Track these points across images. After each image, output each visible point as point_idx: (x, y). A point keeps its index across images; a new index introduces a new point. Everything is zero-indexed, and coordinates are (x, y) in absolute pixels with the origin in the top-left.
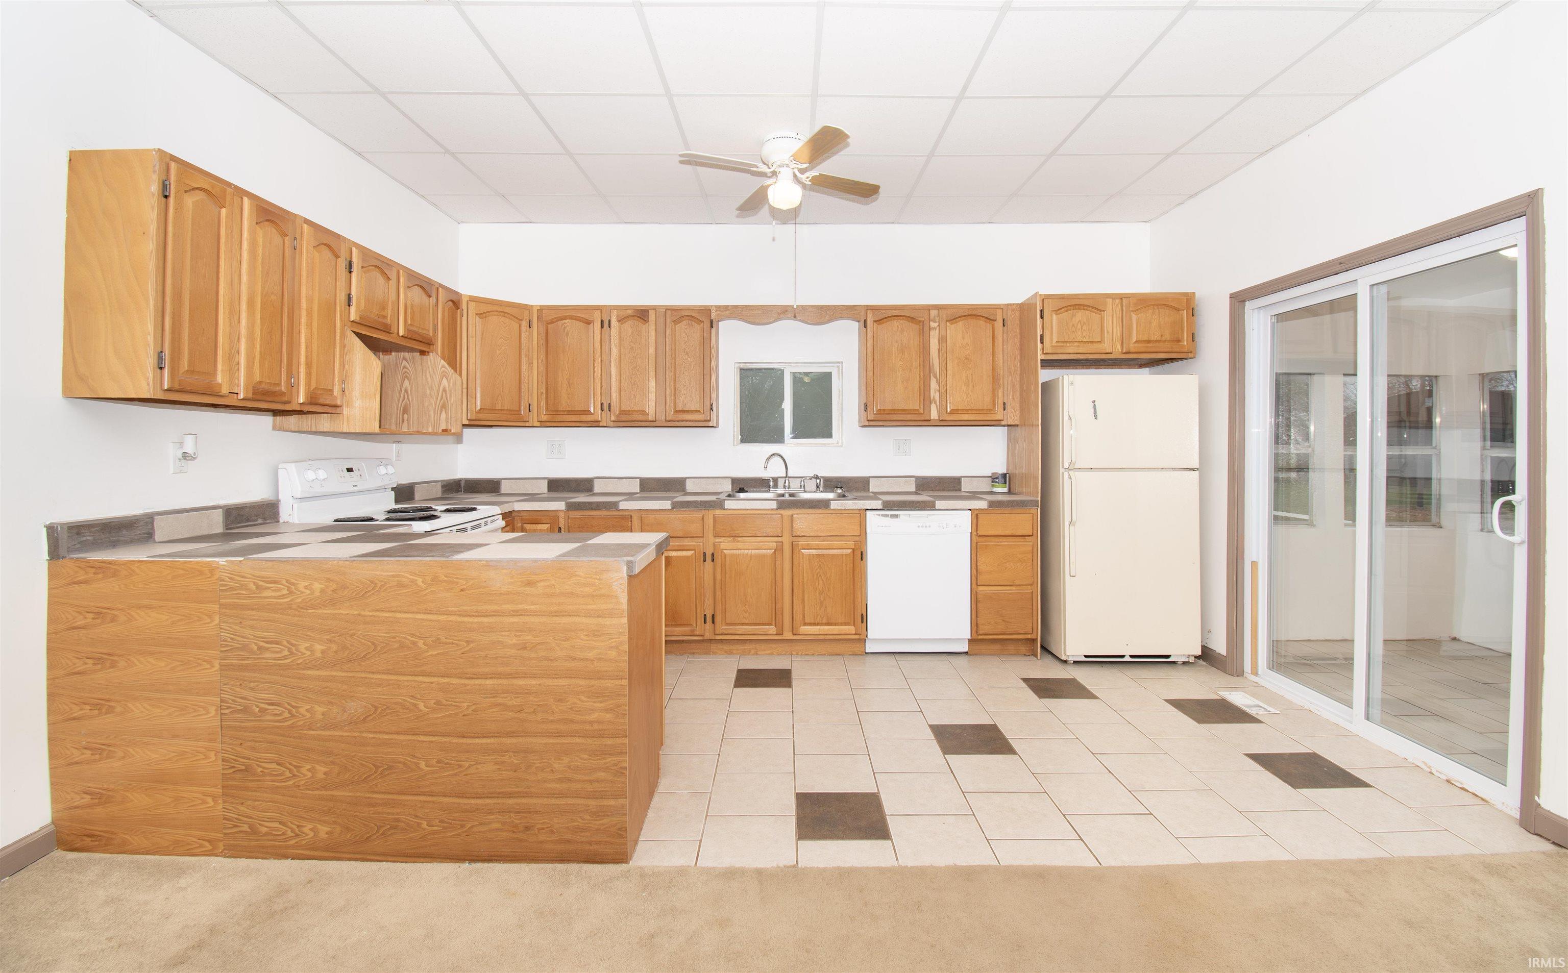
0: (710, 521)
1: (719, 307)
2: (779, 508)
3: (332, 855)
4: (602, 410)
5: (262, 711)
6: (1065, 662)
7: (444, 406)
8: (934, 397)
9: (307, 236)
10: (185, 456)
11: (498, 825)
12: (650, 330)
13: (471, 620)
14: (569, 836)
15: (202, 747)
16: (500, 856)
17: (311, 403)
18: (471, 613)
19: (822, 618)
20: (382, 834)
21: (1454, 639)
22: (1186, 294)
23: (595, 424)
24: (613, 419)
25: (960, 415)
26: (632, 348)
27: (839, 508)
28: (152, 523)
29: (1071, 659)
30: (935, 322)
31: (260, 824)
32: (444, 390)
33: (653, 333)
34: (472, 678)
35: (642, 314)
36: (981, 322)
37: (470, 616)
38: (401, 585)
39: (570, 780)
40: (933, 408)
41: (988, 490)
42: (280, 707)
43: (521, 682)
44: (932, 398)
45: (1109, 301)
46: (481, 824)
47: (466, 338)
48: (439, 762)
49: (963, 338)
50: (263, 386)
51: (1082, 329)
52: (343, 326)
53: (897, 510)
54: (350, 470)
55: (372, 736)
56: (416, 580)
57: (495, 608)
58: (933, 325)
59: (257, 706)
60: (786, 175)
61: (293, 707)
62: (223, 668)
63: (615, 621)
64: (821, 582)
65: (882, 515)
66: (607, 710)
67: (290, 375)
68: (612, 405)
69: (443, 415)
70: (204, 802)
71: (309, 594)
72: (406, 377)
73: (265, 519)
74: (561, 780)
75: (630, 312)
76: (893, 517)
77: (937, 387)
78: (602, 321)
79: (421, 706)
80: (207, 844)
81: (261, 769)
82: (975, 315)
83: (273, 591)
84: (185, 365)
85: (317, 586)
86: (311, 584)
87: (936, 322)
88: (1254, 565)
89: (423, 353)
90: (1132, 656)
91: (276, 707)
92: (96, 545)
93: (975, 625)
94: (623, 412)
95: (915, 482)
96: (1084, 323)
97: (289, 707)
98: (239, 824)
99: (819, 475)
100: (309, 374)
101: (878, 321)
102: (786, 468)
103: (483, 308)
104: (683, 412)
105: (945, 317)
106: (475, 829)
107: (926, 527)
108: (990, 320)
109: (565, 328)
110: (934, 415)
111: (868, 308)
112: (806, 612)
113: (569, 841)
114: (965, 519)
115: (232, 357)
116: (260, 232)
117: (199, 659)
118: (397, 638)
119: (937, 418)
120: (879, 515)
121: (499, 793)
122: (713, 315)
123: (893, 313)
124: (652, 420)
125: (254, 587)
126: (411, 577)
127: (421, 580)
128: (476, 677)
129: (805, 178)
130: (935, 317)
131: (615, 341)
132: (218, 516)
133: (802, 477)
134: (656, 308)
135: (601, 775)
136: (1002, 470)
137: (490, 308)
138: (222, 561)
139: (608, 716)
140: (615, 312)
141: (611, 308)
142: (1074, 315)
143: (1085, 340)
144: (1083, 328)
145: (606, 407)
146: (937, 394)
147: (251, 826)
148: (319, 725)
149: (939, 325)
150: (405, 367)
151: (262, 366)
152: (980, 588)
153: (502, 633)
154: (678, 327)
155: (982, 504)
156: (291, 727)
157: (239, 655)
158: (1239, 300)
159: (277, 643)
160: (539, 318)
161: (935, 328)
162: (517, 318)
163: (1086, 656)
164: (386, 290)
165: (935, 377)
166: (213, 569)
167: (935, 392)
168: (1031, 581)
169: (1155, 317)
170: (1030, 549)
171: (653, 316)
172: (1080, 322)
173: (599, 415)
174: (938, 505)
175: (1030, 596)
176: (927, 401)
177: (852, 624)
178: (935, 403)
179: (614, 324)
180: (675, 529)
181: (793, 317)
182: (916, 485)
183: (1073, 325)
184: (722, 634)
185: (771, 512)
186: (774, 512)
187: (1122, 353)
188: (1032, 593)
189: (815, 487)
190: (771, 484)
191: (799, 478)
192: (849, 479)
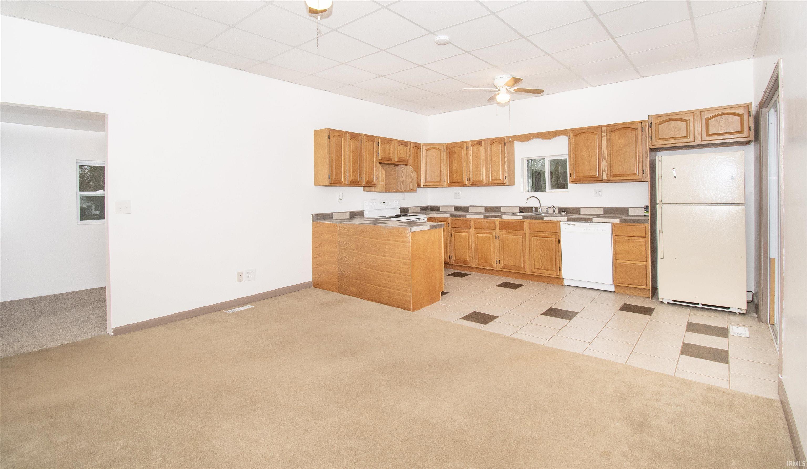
0: (497, 224)
3: (355, 296)
4: (467, 180)
5: (345, 259)
6: (663, 303)
7: (412, 182)
9: (364, 140)
10: (340, 199)
12: (482, 149)
14: (399, 301)
15: (335, 266)
17: (367, 184)
19: (542, 267)
23: (465, 186)
24: (470, 184)
25: (617, 177)
26: (477, 156)
28: (333, 215)
29: (665, 301)
30: (605, 133)
31: (344, 287)
32: (412, 176)
33: (484, 150)
35: (479, 143)
36: (629, 131)
38: (367, 231)
39: (399, 286)
40: (605, 174)
42: (347, 259)
43: (389, 258)
44: (604, 169)
45: (690, 114)
47: (422, 158)
48: (374, 276)
49: (620, 139)
50: (354, 181)
51: (674, 130)
52: (376, 161)
53: (575, 222)
54: (384, 202)
55: (362, 268)
58: (603, 134)
60: (503, 90)
62: (339, 248)
64: (541, 251)
65: (567, 224)
67: (361, 177)
68: (470, 178)
69: (412, 185)
70: (335, 280)
71: (352, 232)
72: (403, 173)
73: (360, 215)
74: (398, 286)
75: (475, 142)
76: (572, 225)
77: (606, 164)
78: (467, 147)
79: (371, 262)
80: (336, 290)
81: (344, 273)
82: (625, 128)
84: (334, 177)
85: (353, 230)
88: (773, 259)
89: (406, 165)
90: (703, 305)
92: (320, 219)
94: (474, 181)
96: (676, 127)
97: (349, 259)
98: (341, 286)
99: (555, 206)
100: (366, 176)
101: (576, 135)
103: (428, 147)
104: (495, 180)
105: (609, 130)
106: (381, 295)
107: (588, 230)
108: (634, 129)
109: (455, 150)
110: (605, 177)
111: (572, 130)
112: (535, 264)
114: (608, 228)
115: (345, 174)
116: (352, 141)
117: (335, 246)
119: (606, 179)
121: (386, 287)
122: (506, 140)
123: (584, 131)
124: (484, 183)
125: (343, 230)
128: (381, 256)
129: (512, 90)
130: (604, 131)
131: (471, 154)
132: (348, 214)
133: (547, 207)
134: (485, 140)
137: (430, 147)
138: (338, 223)
140: (471, 143)
142: (670, 124)
143: (676, 136)
144: (676, 130)
145: (468, 179)
148: (354, 264)
149: (607, 135)
150: (402, 170)
151: (353, 175)
152: (617, 261)
154: (492, 146)
155: (618, 221)
156: (349, 264)
157: (341, 245)
159: (347, 243)
160: (447, 148)
161: (604, 136)
162: (439, 149)
164: (390, 148)
165: (605, 159)
166: (337, 225)
167: (605, 167)
168: (645, 259)
169: (723, 120)
170: (644, 244)
171: (483, 143)
172: (673, 127)
173: (466, 182)
174: (594, 220)
175: (645, 267)
176: (601, 171)
177: (555, 270)
178: (605, 172)
179: (471, 148)
180: (485, 225)
181: (537, 137)
182: (604, 211)
183: (669, 129)
184: (503, 268)
185: (520, 221)
186: (522, 221)
187: (701, 141)
188: (646, 266)
189: (553, 211)
190: (534, 209)
191: (545, 207)
192: (570, 208)
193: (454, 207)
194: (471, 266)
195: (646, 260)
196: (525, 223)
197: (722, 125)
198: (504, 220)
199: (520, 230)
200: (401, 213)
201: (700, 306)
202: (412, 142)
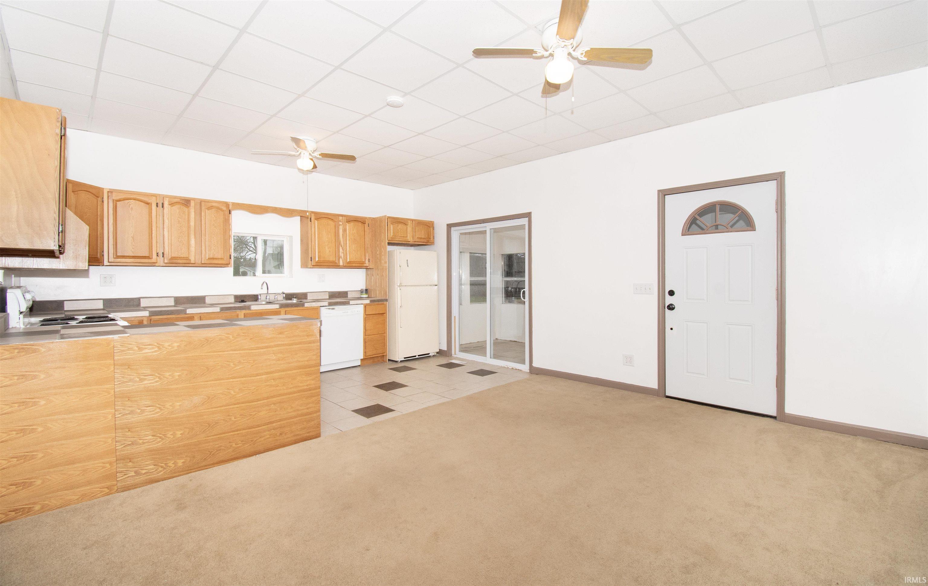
1: (234, 203)
2: (280, 308)
4: (158, 256)
5: (143, 411)
6: (397, 362)
11: (268, 436)
12: (191, 212)
13: (255, 351)
15: (103, 438)
16: (269, 449)
18: (255, 348)
20: (213, 455)
21: (496, 339)
22: (431, 222)
23: (153, 265)
24: (166, 261)
25: (352, 264)
26: (179, 221)
27: (309, 306)
29: (400, 360)
31: (141, 469)
33: (193, 214)
34: (256, 376)
35: (186, 202)
36: (360, 224)
37: (255, 350)
39: (298, 410)
40: (341, 260)
41: (359, 297)
42: (153, 407)
43: (277, 374)
44: (340, 256)
45: (409, 221)
46: (260, 438)
48: (241, 415)
49: (353, 230)
51: (400, 231)
53: (334, 306)
55: (207, 411)
56: (229, 336)
57: (267, 345)
58: (341, 223)
59: (139, 409)
61: (162, 405)
63: (315, 344)
65: (328, 309)
66: (313, 380)
68: (165, 253)
70: (104, 467)
71: (171, 349)
74: (295, 411)
75: (177, 200)
76: (332, 309)
77: (343, 251)
79: (232, 392)
80: (106, 489)
81: (142, 441)
82: (357, 221)
83: (148, 349)
86: (172, 344)
87: (341, 222)
88: (455, 317)
90: (418, 356)
91: (151, 408)
93: (365, 352)
94: (173, 258)
95: (328, 294)
97: (159, 406)
98: (128, 473)
101: (317, 219)
102: (268, 289)
103: (76, 188)
104: (213, 259)
105: (345, 220)
106: (258, 441)
107: (346, 312)
108: (364, 223)
109: (130, 204)
110: (341, 264)
111: (312, 212)
113: (298, 435)
114: (361, 308)
117: (99, 391)
118: (219, 364)
120: (326, 309)
121: (268, 423)
122: (230, 207)
123: (324, 216)
124: (192, 263)
125: (137, 349)
126: (226, 335)
127: (231, 336)
130: (341, 220)
131: (167, 216)
134: (194, 199)
135: (311, 405)
136: (364, 288)
138: (115, 337)
139: (313, 382)
141: (164, 197)
142: (398, 226)
143: (401, 236)
145: (161, 255)
146: (342, 254)
147: (136, 472)
148: (177, 411)
149: (343, 224)
152: (367, 336)
153: (270, 355)
154: (209, 212)
155: (367, 302)
156: (161, 416)
157: (126, 385)
158: (450, 226)
161: (341, 225)
162: (95, 195)
163: (405, 358)
165: (342, 246)
166: (110, 342)
170: (385, 319)
171: (192, 204)
172: (400, 228)
173: (156, 259)
174: (351, 302)
179: (166, 206)
181: (275, 213)
185: (276, 310)
186: (279, 310)
187: (413, 242)
188: (385, 337)
189: (282, 298)
191: (274, 294)
192: (298, 294)
198: (254, 311)
201: (417, 357)
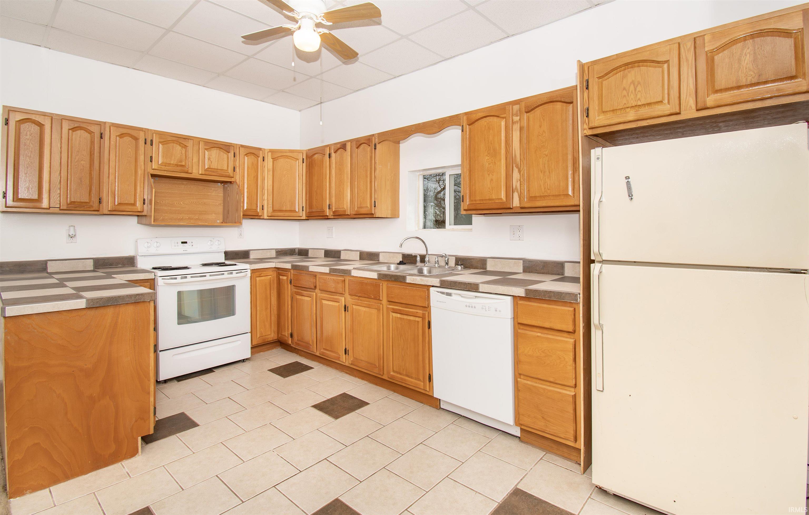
0: (347, 284)
2: (379, 279)
8: (516, 186)
9: (109, 132)
10: (70, 237)
12: (347, 155)
19: (404, 369)
23: (327, 218)
24: (332, 214)
25: (538, 202)
26: (340, 169)
27: (413, 283)
28: (45, 264)
30: (517, 116)
32: (237, 201)
33: (349, 158)
35: (343, 146)
36: (558, 106)
40: (516, 196)
44: (514, 187)
47: (266, 173)
49: (540, 126)
50: (78, 203)
52: (144, 173)
53: (449, 289)
54: (184, 243)
58: (515, 118)
65: (441, 292)
68: (332, 205)
69: (237, 215)
72: (229, 195)
75: (339, 146)
76: (448, 294)
77: (518, 176)
78: (329, 154)
82: (552, 102)
84: (18, 196)
89: (230, 182)
94: (336, 210)
95: (523, 264)
96: (639, 83)
100: (113, 197)
101: (471, 124)
103: (275, 155)
104: (361, 207)
107: (472, 307)
108: (568, 101)
109: (316, 161)
110: (516, 202)
114: (508, 305)
115: (52, 192)
119: (518, 205)
120: (438, 292)
122: (376, 140)
123: (482, 115)
130: (517, 111)
131: (333, 166)
132: (90, 262)
137: (279, 154)
140: (333, 146)
142: (624, 77)
143: (639, 103)
144: (638, 90)
146: (519, 183)
149: (520, 119)
152: (520, 377)
155: (524, 292)
160: (307, 157)
161: (517, 121)
162: (295, 158)
165: (517, 167)
167: (517, 182)
168: (572, 383)
169: (748, 51)
170: (571, 347)
171: (348, 146)
172: (633, 82)
173: (328, 212)
174: (482, 288)
175: (571, 399)
176: (509, 191)
177: (422, 380)
178: (518, 192)
179: (333, 155)
180: (332, 286)
181: (418, 132)
182: (523, 267)
183: (624, 89)
184: (352, 364)
185: (375, 281)
186: (377, 281)
187: (695, 110)
188: (575, 397)
190: (418, 259)
192: (473, 259)
193: (323, 251)
194: (315, 354)
195: (576, 385)
196: (382, 285)
197: (747, 64)
198: (354, 278)
199: (375, 299)
200: (226, 259)
202: (242, 146)
